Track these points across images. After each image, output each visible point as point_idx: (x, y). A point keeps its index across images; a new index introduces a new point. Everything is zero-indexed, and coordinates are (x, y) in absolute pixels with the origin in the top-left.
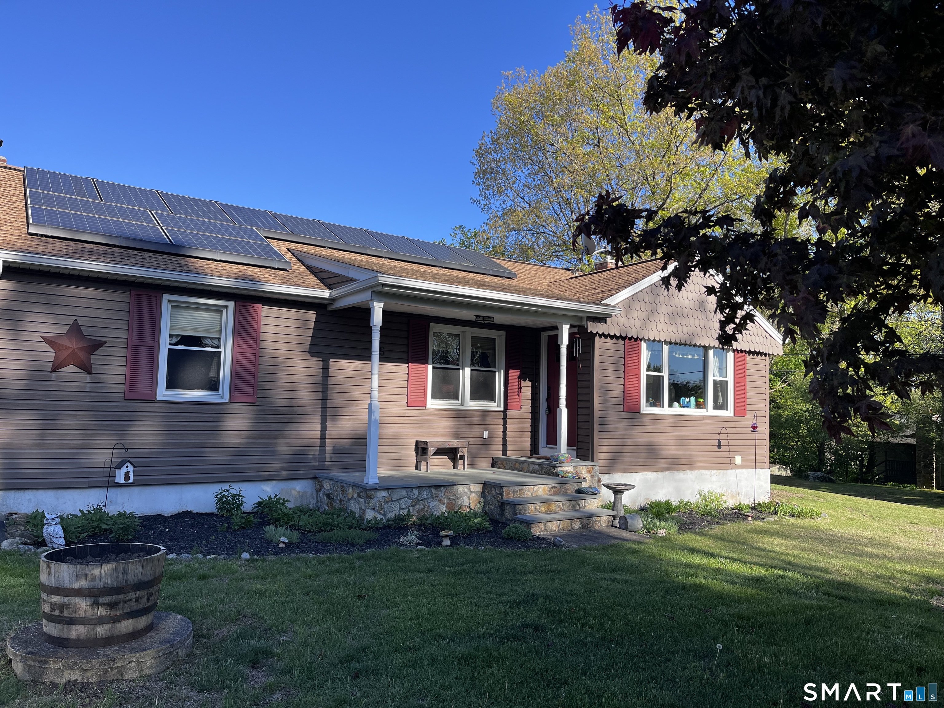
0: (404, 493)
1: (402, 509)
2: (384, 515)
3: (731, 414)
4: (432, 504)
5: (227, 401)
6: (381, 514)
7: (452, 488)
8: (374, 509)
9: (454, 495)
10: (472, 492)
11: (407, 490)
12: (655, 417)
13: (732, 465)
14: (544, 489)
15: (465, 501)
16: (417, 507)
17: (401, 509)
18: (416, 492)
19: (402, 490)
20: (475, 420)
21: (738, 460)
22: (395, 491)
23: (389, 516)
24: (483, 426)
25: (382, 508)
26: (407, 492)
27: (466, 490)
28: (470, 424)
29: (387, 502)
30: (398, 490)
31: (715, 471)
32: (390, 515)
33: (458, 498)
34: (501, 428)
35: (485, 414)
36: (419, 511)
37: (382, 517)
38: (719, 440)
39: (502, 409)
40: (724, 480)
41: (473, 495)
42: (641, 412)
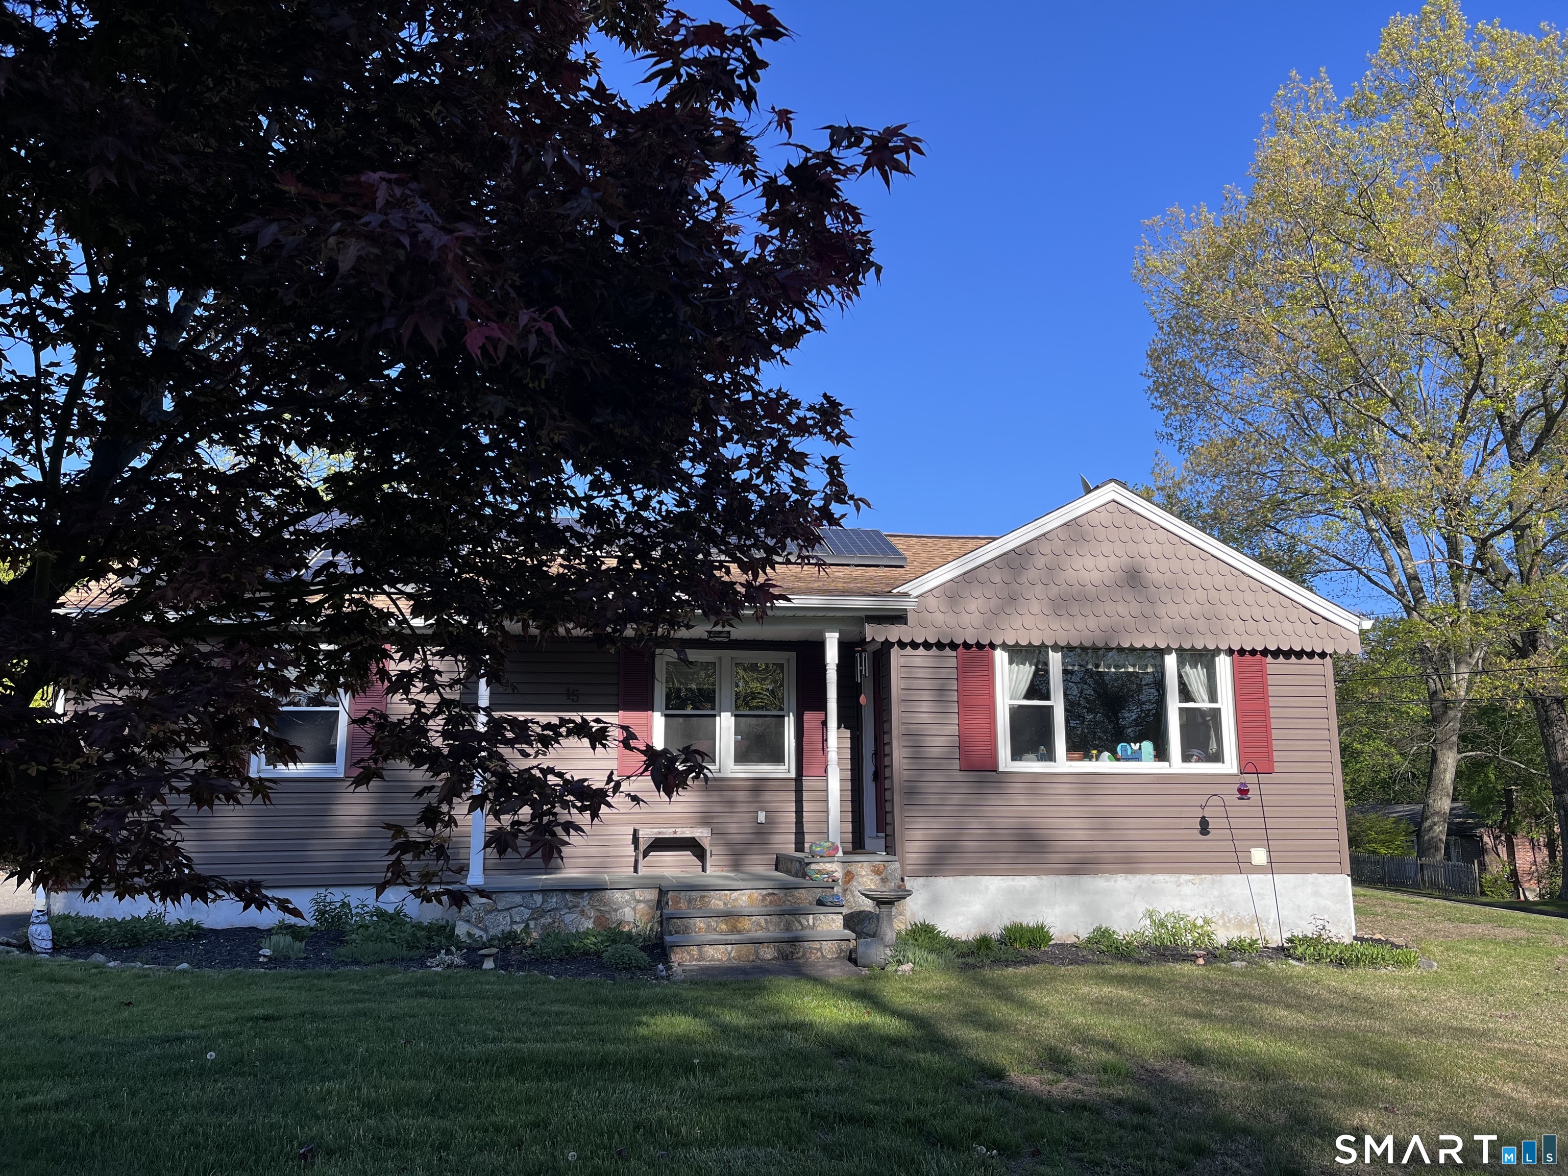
0: (518, 899)
1: (516, 923)
2: (485, 930)
3: (1235, 770)
4: (568, 918)
5: (342, 776)
6: (480, 929)
7: (602, 893)
8: (468, 921)
9: (605, 905)
10: (639, 901)
11: (524, 894)
12: (1035, 779)
13: (1242, 865)
14: (750, 897)
15: (628, 914)
16: (543, 921)
17: (513, 922)
18: (538, 898)
19: (515, 895)
20: (741, 796)
21: (1259, 856)
22: (502, 895)
23: (492, 932)
24: (756, 805)
25: (480, 920)
26: (523, 898)
27: (627, 897)
28: (731, 802)
29: (490, 912)
30: (507, 895)
31: (1191, 877)
32: (495, 931)
33: (616, 910)
34: (792, 807)
35: (758, 786)
36: (544, 927)
37: (482, 933)
38: (1203, 818)
39: (793, 775)
40: (1216, 893)
41: (642, 905)
42: (1001, 769)
